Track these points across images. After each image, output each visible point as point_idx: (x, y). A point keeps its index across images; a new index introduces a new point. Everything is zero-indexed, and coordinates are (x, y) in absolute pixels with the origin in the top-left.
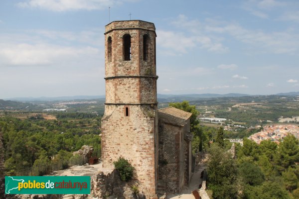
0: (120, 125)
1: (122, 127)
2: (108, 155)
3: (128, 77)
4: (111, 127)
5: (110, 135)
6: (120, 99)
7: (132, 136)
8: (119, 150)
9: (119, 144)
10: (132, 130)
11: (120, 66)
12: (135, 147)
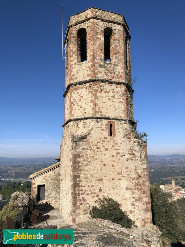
0: (103, 149)
1: (105, 152)
2: (84, 200)
3: (112, 83)
4: (89, 151)
5: (87, 165)
6: (101, 112)
7: (120, 165)
8: (100, 190)
9: (101, 180)
10: (119, 156)
11: (101, 66)
12: (124, 183)
